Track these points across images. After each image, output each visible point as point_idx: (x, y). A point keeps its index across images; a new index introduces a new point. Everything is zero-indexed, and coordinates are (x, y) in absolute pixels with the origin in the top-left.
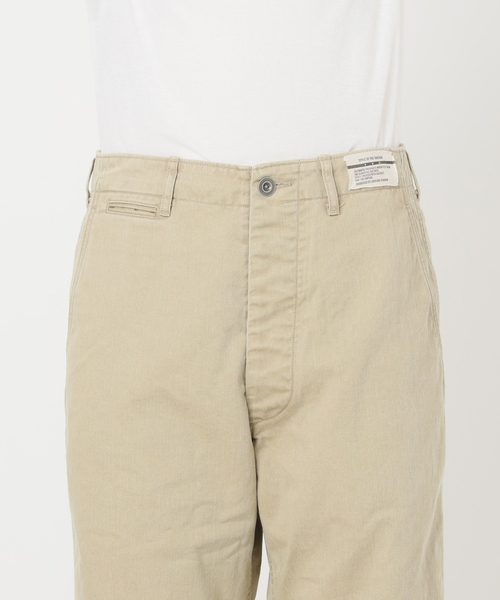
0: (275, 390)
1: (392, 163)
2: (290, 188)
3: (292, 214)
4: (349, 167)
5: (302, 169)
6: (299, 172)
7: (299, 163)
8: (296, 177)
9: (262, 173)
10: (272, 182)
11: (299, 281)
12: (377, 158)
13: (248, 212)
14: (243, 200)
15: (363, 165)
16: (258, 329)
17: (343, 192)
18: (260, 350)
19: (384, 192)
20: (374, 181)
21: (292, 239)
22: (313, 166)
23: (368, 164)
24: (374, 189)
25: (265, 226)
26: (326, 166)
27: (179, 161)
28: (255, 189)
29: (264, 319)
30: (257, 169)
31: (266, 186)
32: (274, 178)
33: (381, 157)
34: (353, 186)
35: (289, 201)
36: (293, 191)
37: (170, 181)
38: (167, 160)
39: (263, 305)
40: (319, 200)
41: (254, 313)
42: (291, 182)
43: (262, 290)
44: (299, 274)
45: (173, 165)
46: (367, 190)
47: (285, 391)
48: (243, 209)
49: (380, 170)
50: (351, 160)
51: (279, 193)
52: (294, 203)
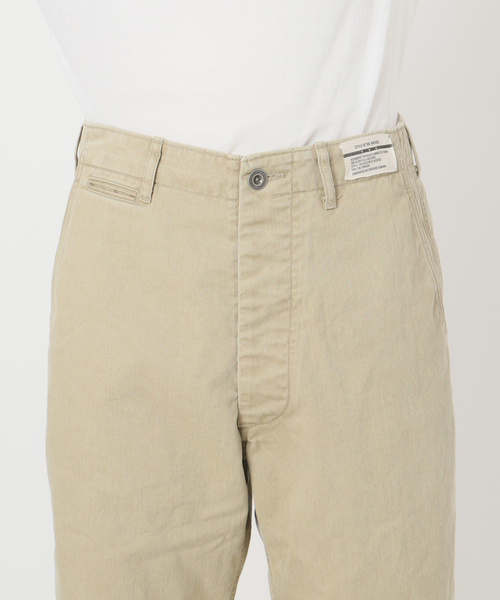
0: (269, 398)
1: (389, 146)
2: (284, 180)
3: (286, 208)
4: (346, 156)
5: (296, 158)
6: (292, 162)
7: (292, 152)
8: (289, 167)
9: (252, 166)
10: (264, 174)
11: (294, 282)
12: (373, 143)
13: (237, 207)
14: (231, 194)
15: (359, 152)
16: (249, 334)
17: (339, 182)
18: (253, 357)
19: (381, 180)
20: (371, 169)
21: (285, 236)
22: (308, 155)
23: (365, 151)
24: (371, 178)
25: (255, 223)
26: (323, 154)
27: (163, 144)
28: (244, 183)
29: (256, 324)
30: (247, 161)
31: (257, 179)
32: (265, 170)
33: (377, 142)
34: (350, 176)
35: (282, 195)
36: (287, 183)
37: (152, 164)
38: (151, 140)
39: (255, 309)
40: (314, 192)
41: (245, 318)
42: (285, 173)
43: (254, 293)
44: (294, 275)
45: (157, 148)
46: (363, 179)
47: (280, 398)
48: (231, 204)
49: (378, 156)
50: (347, 148)
51: (271, 186)
52: (287, 197)
